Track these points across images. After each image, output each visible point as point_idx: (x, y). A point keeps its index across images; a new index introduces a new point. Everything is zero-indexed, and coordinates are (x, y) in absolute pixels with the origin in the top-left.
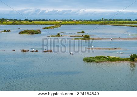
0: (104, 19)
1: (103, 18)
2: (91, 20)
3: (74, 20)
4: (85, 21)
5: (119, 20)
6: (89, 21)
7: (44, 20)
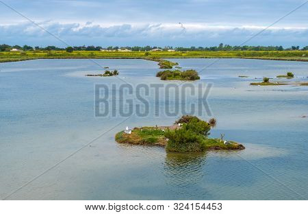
0: (223, 46)
1: (222, 44)
2: (193, 49)
3: (156, 48)
4: (180, 49)
5: (257, 49)
6: (189, 50)
7: (90, 49)
